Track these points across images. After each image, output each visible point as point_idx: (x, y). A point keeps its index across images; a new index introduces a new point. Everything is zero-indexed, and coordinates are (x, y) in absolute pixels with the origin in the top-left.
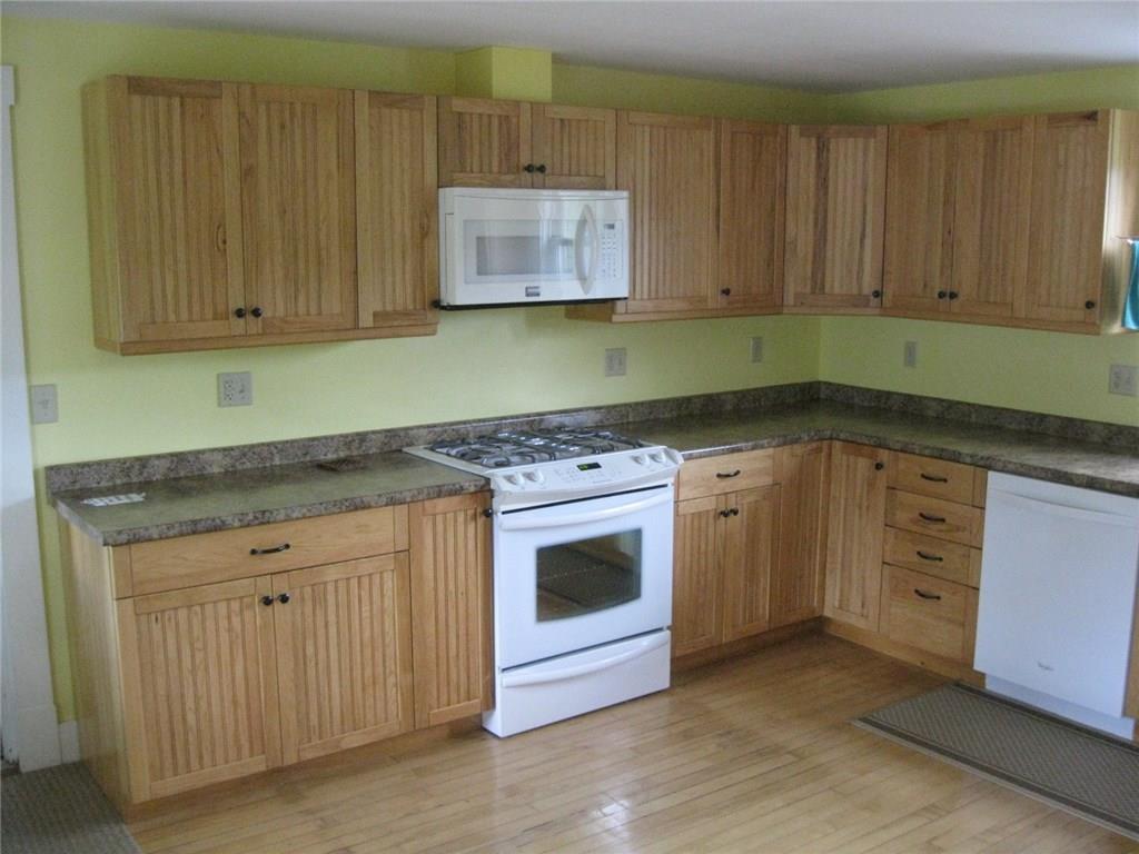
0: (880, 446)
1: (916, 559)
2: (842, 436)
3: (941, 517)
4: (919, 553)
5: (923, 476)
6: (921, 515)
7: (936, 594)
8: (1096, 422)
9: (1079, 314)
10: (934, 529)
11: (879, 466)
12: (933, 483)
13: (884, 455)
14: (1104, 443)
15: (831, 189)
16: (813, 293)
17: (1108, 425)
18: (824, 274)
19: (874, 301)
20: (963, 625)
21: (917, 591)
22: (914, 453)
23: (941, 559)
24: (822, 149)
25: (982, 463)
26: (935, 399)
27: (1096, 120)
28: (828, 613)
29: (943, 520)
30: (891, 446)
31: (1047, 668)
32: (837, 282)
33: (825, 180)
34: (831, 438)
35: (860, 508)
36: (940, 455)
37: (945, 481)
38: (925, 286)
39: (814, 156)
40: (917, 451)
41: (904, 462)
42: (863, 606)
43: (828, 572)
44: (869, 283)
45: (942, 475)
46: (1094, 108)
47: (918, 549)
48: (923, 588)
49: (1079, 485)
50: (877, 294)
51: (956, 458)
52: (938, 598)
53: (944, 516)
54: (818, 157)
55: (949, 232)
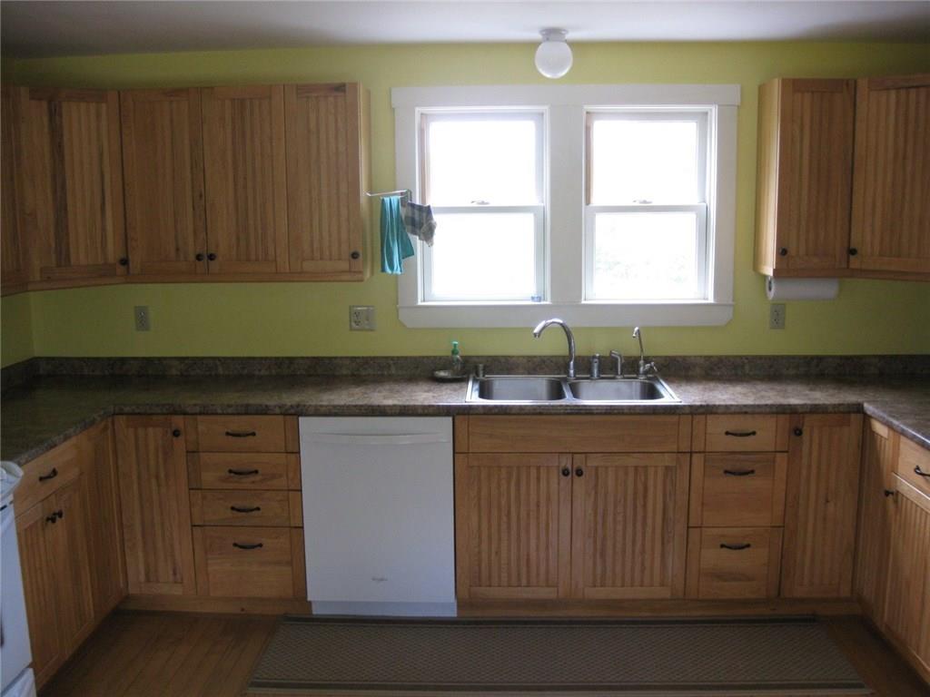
0: (175, 413)
1: (229, 513)
2: (127, 409)
3: (253, 470)
4: (233, 508)
5: (228, 434)
6: (230, 471)
7: (258, 542)
8: (341, 358)
9: (344, 265)
10: (246, 482)
11: (176, 433)
12: (242, 438)
13: (178, 421)
14: (353, 375)
15: (67, 158)
16: (59, 265)
17: (353, 359)
18: (68, 244)
19: (121, 269)
20: (290, 563)
21: (235, 545)
22: (217, 414)
23: (258, 509)
24: (54, 113)
25: (293, 411)
26: (176, 358)
27: (344, 91)
28: (132, 590)
29: (256, 472)
30: (188, 410)
31: (382, 580)
32: (81, 254)
33: (60, 146)
34: (114, 414)
35: (157, 477)
36: (247, 411)
37: (254, 434)
38: (178, 250)
39: (46, 119)
40: (219, 411)
41: (203, 424)
42: (175, 574)
43: (127, 550)
44: (113, 252)
45: (250, 430)
46: (343, 81)
47: (230, 505)
48: (242, 539)
49: (392, 415)
50: (124, 262)
51: (264, 411)
52: (261, 545)
53: (255, 467)
54: (51, 120)
55: (201, 196)
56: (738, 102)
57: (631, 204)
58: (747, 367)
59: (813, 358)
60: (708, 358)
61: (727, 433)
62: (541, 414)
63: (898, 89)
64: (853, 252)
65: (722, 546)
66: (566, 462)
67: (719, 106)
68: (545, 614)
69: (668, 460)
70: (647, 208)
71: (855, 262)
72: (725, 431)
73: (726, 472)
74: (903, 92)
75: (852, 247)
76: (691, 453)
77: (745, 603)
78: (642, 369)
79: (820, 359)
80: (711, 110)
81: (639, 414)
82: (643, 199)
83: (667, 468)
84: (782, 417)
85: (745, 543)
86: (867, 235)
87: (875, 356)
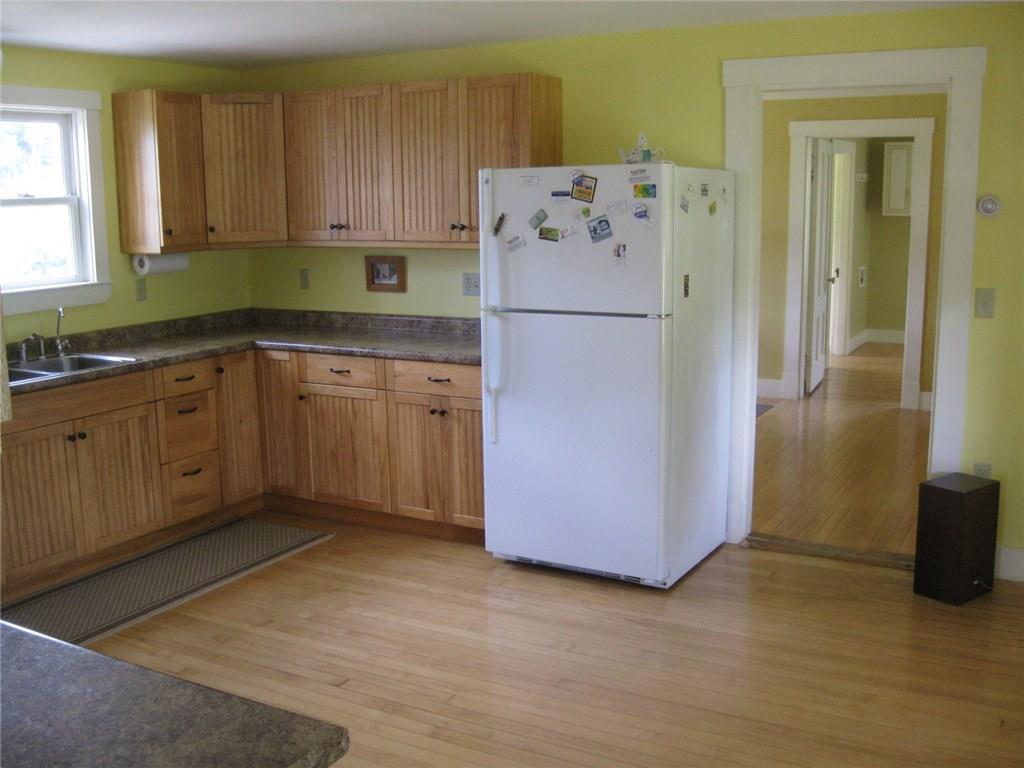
56: (100, 107)
57: (15, 197)
58: (128, 337)
59: (170, 321)
60: (99, 332)
61: (177, 380)
62: (48, 388)
63: (235, 104)
64: (212, 230)
65: (184, 475)
66: (68, 430)
67: (88, 110)
68: (58, 581)
69: (140, 411)
70: (28, 201)
71: (212, 237)
72: (174, 378)
73: (180, 412)
74: (238, 106)
75: (210, 224)
76: (155, 401)
77: (203, 518)
78: (60, 347)
79: (175, 321)
80: (75, 113)
81: (120, 374)
82: (26, 193)
83: (141, 418)
84: (208, 361)
85: (197, 468)
86: (220, 215)
87: (209, 315)
